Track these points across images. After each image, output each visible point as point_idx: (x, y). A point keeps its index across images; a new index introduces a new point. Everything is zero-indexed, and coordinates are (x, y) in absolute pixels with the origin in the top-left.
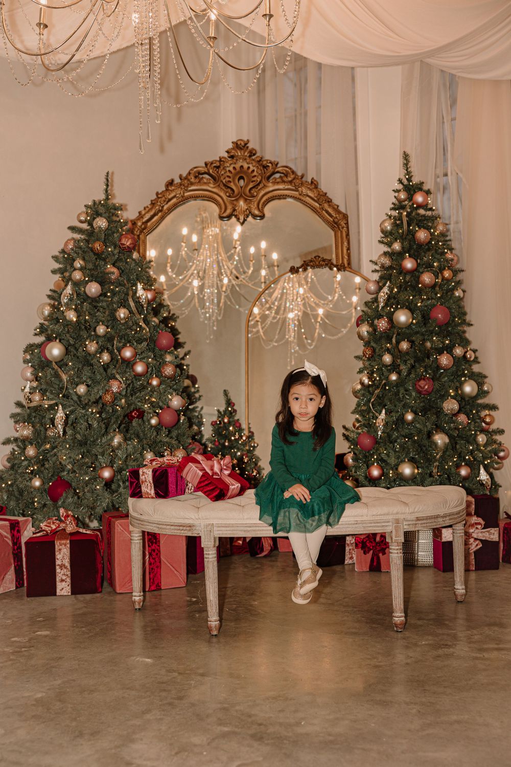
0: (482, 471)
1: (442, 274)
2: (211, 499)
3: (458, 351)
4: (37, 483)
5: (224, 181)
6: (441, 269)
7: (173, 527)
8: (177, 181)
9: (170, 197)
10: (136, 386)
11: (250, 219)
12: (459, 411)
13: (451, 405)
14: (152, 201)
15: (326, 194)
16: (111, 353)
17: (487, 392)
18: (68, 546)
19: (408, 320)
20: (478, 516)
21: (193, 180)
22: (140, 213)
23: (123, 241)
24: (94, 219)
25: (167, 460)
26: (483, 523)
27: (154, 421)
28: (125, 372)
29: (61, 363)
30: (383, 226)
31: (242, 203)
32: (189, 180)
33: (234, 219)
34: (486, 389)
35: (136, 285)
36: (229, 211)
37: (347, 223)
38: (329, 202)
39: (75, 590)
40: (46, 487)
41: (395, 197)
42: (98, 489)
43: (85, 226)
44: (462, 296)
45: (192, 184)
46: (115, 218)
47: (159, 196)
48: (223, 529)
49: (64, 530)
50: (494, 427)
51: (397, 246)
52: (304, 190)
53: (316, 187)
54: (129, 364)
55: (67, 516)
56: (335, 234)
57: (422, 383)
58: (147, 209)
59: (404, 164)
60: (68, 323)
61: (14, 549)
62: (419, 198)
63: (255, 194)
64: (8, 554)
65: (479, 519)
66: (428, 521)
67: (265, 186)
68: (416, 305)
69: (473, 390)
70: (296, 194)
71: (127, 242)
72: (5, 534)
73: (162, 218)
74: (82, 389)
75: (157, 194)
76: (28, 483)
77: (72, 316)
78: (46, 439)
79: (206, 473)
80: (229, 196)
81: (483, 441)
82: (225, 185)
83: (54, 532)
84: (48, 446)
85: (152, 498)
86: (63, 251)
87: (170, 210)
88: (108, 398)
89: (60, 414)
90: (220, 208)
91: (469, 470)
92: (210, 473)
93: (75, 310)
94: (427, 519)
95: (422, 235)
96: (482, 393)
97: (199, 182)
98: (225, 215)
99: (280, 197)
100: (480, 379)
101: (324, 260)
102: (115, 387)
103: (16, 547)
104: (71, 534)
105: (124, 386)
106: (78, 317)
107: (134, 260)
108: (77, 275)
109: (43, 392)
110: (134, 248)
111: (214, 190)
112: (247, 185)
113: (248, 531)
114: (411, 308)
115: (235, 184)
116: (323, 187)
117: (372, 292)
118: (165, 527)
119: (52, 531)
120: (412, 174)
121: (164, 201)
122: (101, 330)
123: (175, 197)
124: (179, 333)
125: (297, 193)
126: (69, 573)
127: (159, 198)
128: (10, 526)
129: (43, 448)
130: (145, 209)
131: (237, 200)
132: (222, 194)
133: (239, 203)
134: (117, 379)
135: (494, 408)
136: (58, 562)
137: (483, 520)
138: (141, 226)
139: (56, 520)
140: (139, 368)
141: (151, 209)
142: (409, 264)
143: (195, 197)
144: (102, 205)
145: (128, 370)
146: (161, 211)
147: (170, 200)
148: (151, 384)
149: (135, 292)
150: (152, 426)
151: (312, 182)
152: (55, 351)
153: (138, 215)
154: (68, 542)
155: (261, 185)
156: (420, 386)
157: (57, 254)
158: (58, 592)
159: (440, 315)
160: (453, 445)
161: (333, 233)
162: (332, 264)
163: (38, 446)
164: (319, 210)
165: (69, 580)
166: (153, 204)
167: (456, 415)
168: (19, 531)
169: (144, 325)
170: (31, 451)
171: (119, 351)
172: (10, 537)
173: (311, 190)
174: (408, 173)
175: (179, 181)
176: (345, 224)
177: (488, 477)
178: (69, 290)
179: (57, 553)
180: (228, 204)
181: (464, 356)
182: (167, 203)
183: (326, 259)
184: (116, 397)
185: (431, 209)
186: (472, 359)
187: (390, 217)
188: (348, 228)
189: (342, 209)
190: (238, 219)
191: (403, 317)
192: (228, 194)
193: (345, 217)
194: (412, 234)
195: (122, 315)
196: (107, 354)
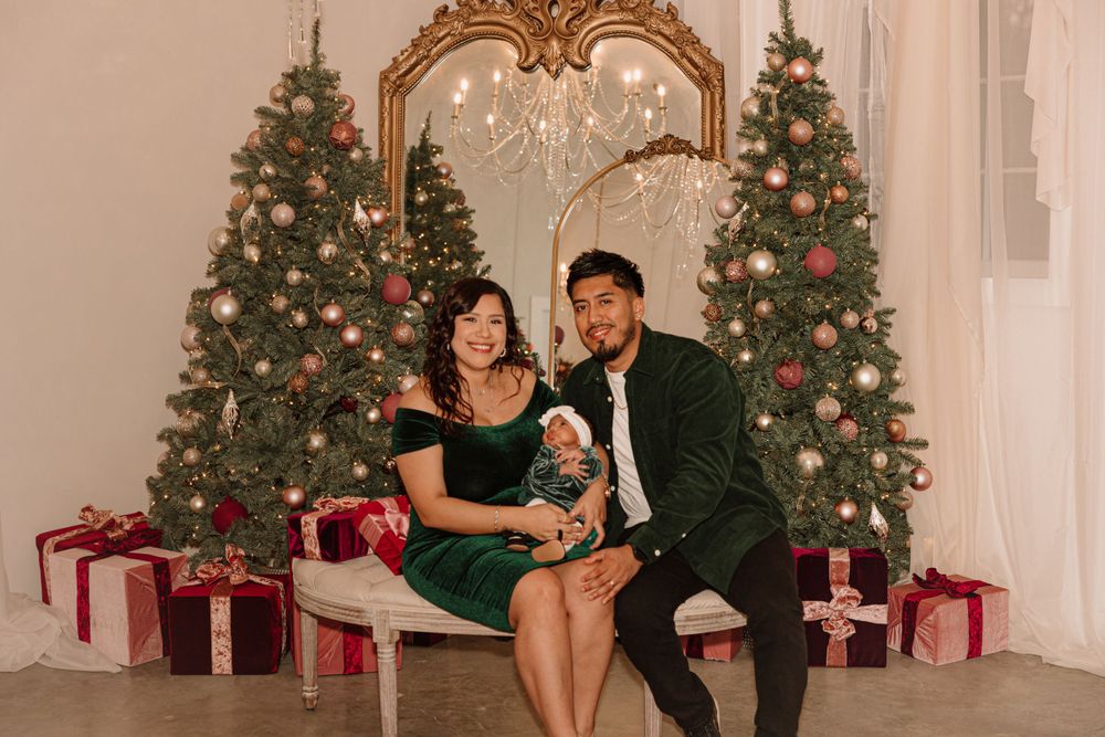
0: (875, 511)
1: (831, 193)
2: (393, 571)
3: (851, 319)
4: (198, 504)
5: (526, 8)
6: (832, 184)
7: (336, 610)
8: (453, 7)
9: (442, 34)
10: (351, 359)
11: (568, 69)
12: (842, 417)
13: (828, 407)
14: (412, 41)
15: (690, 30)
16: (310, 312)
17: (897, 384)
18: (228, 604)
19: (769, 268)
20: (852, 586)
21: (477, 7)
22: (395, 59)
23: (335, 135)
24: (297, 95)
25: (345, 503)
26: (861, 597)
27: (373, 415)
28: (329, 343)
29: (235, 327)
30: (745, 109)
31: (554, 43)
32: (471, 7)
33: (540, 70)
34: (898, 377)
35: (352, 204)
36: (532, 60)
37: (722, 80)
38: (693, 42)
39: (240, 667)
40: (210, 510)
41: (768, 60)
42: (280, 520)
43: (281, 109)
44: (865, 227)
45: (476, 13)
46: (329, 92)
47: (425, 33)
48: (402, 619)
49: (228, 578)
50: (909, 436)
51: (761, 147)
52: (653, 23)
53: (674, 18)
54: (336, 328)
55: (235, 557)
56: (703, 96)
57: (784, 371)
58: (406, 54)
59: (781, 7)
60: (248, 264)
61: (160, 601)
62: (800, 69)
63: (576, 29)
64: (152, 609)
65: (854, 590)
66: (706, 621)
67: (591, 18)
68: (783, 244)
69: (872, 380)
70: (641, 30)
71: (343, 136)
72: (146, 580)
73: (428, 68)
74: (263, 367)
75: (422, 29)
76: (185, 503)
77: (253, 253)
78: (214, 437)
79: (391, 532)
80: (534, 34)
81: (882, 461)
82: (528, 15)
83: (214, 582)
84: (218, 448)
85: (318, 559)
86: (245, 149)
87: (440, 55)
88: (300, 382)
89: (231, 404)
90: (520, 54)
91: (854, 507)
92: (396, 532)
93: (259, 244)
94: (703, 619)
95: (801, 130)
96: (888, 384)
97: (487, 10)
98: (525, 65)
99: (616, 35)
100: (887, 362)
101: (678, 141)
102: (311, 363)
103: (163, 599)
104: (237, 587)
105: (325, 363)
106: (263, 254)
107: (351, 162)
108: (261, 191)
109: (209, 368)
110: (353, 143)
111: (511, 23)
112: (562, 15)
113: (436, 625)
114: (775, 249)
115: (544, 14)
116: (688, 18)
117: (725, 215)
118: (327, 607)
119: (210, 580)
120: (794, 25)
121: (432, 42)
122: (294, 276)
123: (448, 34)
124: (476, 236)
125: (643, 29)
126: (229, 644)
127: (424, 36)
128: (154, 569)
129: (210, 450)
130: (402, 54)
131: (546, 40)
132: (523, 30)
133: (548, 46)
134: (316, 353)
135: (907, 409)
136: (214, 627)
137: (861, 592)
138: (394, 83)
139: (219, 562)
140: (351, 335)
141: (411, 55)
142: (776, 178)
143: (482, 36)
144: (309, 75)
145: (333, 339)
146: (426, 57)
147: (440, 40)
148: (369, 359)
149: (351, 215)
150: (369, 423)
151: (668, 10)
152: (226, 308)
153: (392, 62)
154: (228, 599)
155: (587, 15)
156: (781, 376)
157: (239, 151)
158: (216, 670)
159: (821, 261)
160: (829, 469)
161: (699, 93)
162: (692, 148)
163: (203, 447)
164: (678, 57)
165: (229, 655)
166: (415, 44)
167: (837, 421)
168: (168, 575)
169: (363, 267)
170: (192, 455)
171: (321, 307)
172: (154, 585)
173: (665, 23)
174: (788, 25)
175: (457, 8)
176: (718, 80)
177: (884, 521)
178: (252, 212)
179: (213, 616)
180: (531, 46)
181: (861, 327)
182: (436, 45)
183: (682, 141)
184: (312, 380)
185: (822, 83)
186: (874, 330)
187: (756, 95)
188: (723, 87)
189: (717, 54)
190: (548, 71)
191: (762, 263)
192: (531, 31)
193: (720, 67)
194: (785, 125)
195: (327, 253)
196: (302, 314)
